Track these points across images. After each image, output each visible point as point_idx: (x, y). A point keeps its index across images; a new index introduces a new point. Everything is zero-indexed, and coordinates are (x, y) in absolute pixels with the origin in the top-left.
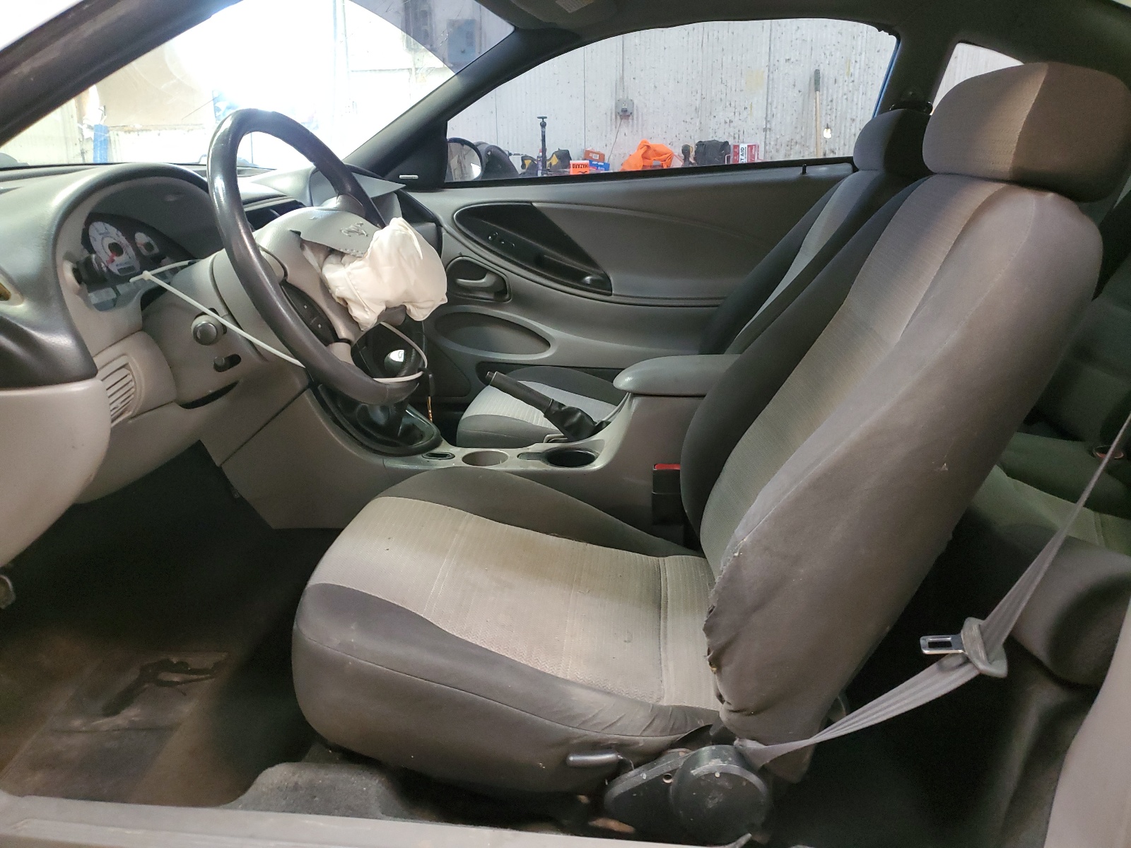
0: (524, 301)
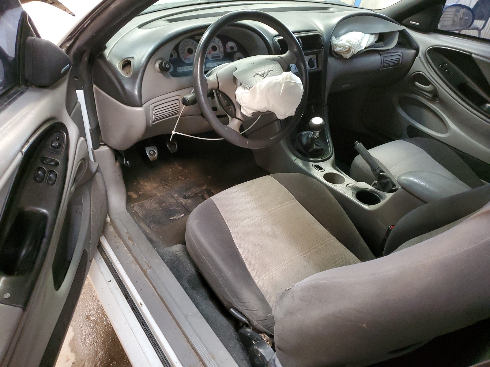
0: (444, 104)
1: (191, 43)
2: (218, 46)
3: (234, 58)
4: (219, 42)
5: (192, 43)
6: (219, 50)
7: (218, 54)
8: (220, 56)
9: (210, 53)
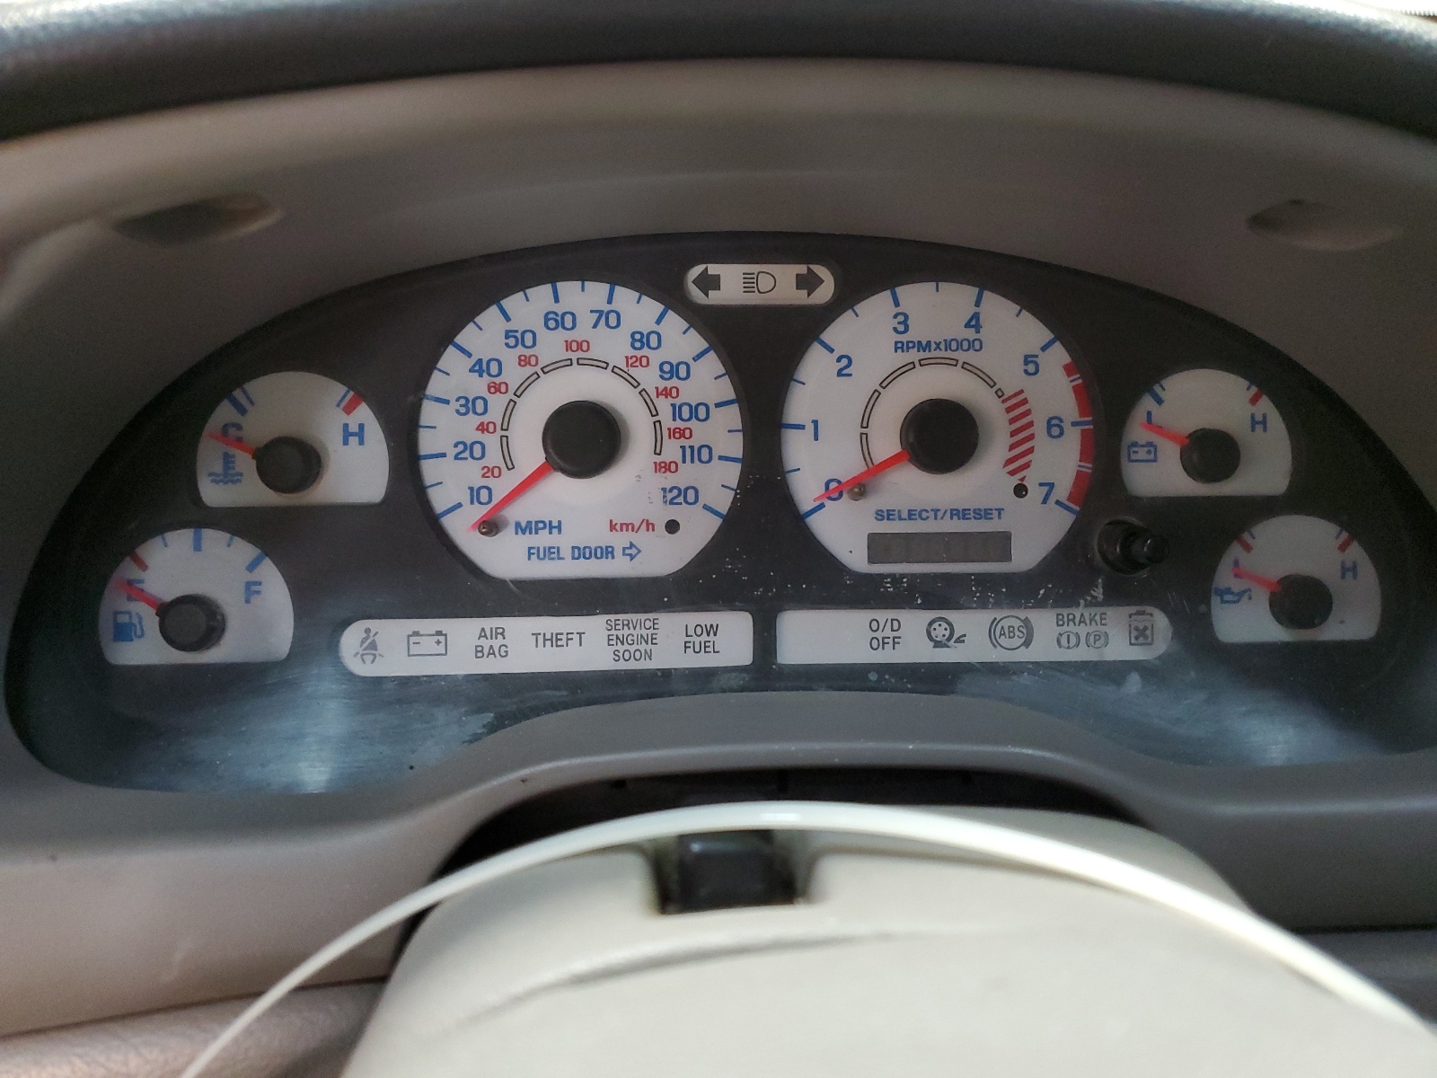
1: (613, 346)
2: (1017, 406)
3: (1224, 577)
4: (1028, 359)
5: (640, 340)
6: (1018, 462)
7: (984, 514)
8: (1006, 538)
9: (859, 487)
